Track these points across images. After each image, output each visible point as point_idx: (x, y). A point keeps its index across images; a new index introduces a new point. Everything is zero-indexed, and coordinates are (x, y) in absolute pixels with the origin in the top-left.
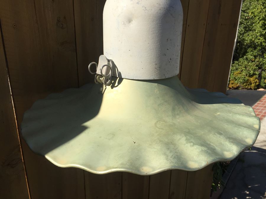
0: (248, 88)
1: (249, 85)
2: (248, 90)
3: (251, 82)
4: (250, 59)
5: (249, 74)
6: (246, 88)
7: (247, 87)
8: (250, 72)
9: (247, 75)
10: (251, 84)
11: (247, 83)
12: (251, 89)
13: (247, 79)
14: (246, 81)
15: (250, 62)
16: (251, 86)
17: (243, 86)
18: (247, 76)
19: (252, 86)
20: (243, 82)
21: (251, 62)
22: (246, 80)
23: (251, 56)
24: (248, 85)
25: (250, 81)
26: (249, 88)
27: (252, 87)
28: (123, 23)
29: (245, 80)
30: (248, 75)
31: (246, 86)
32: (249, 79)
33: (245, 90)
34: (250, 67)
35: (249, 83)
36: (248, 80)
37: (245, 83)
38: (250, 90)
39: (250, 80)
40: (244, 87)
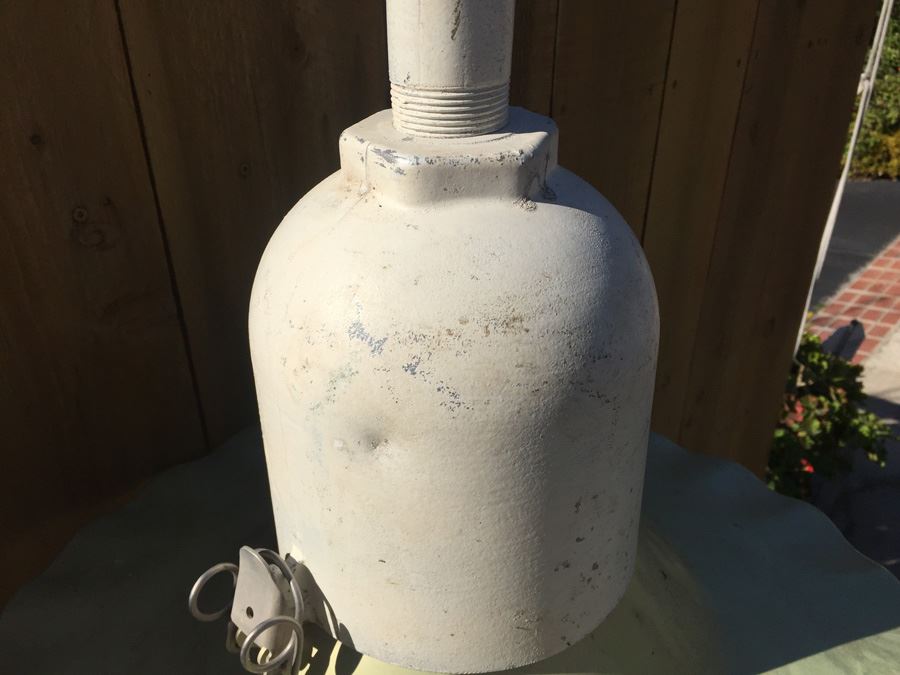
0: (876, 172)
1: (880, 161)
2: (877, 182)
3: (888, 151)
4: (891, 61)
5: (886, 122)
6: (869, 175)
7: (872, 169)
8: (887, 113)
9: (874, 125)
10: (888, 158)
11: (874, 154)
12: (886, 176)
13: (876, 143)
14: (873, 148)
15: (888, 73)
16: (887, 167)
17: (858, 168)
18: (874, 129)
19: (892, 167)
20: (861, 151)
21: (891, 70)
22: (872, 144)
23: (893, 51)
24: (876, 164)
25: (884, 148)
26: (880, 174)
27: (890, 171)
28: (338, 444)
29: (867, 145)
30: (880, 125)
31: (871, 165)
32: (881, 142)
33: (865, 180)
34: (889, 97)
35: (880, 156)
36: (878, 145)
37: (867, 154)
38: (883, 181)
39: (885, 145)
40: (862, 171)
